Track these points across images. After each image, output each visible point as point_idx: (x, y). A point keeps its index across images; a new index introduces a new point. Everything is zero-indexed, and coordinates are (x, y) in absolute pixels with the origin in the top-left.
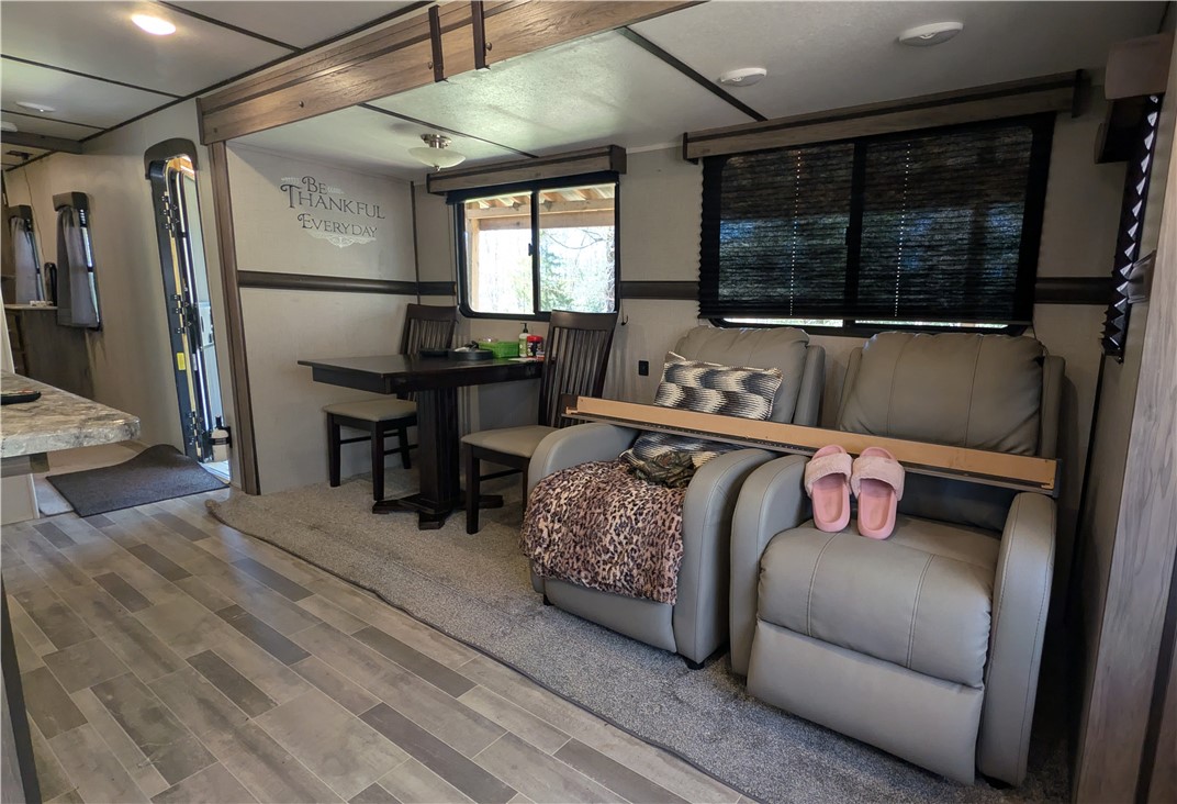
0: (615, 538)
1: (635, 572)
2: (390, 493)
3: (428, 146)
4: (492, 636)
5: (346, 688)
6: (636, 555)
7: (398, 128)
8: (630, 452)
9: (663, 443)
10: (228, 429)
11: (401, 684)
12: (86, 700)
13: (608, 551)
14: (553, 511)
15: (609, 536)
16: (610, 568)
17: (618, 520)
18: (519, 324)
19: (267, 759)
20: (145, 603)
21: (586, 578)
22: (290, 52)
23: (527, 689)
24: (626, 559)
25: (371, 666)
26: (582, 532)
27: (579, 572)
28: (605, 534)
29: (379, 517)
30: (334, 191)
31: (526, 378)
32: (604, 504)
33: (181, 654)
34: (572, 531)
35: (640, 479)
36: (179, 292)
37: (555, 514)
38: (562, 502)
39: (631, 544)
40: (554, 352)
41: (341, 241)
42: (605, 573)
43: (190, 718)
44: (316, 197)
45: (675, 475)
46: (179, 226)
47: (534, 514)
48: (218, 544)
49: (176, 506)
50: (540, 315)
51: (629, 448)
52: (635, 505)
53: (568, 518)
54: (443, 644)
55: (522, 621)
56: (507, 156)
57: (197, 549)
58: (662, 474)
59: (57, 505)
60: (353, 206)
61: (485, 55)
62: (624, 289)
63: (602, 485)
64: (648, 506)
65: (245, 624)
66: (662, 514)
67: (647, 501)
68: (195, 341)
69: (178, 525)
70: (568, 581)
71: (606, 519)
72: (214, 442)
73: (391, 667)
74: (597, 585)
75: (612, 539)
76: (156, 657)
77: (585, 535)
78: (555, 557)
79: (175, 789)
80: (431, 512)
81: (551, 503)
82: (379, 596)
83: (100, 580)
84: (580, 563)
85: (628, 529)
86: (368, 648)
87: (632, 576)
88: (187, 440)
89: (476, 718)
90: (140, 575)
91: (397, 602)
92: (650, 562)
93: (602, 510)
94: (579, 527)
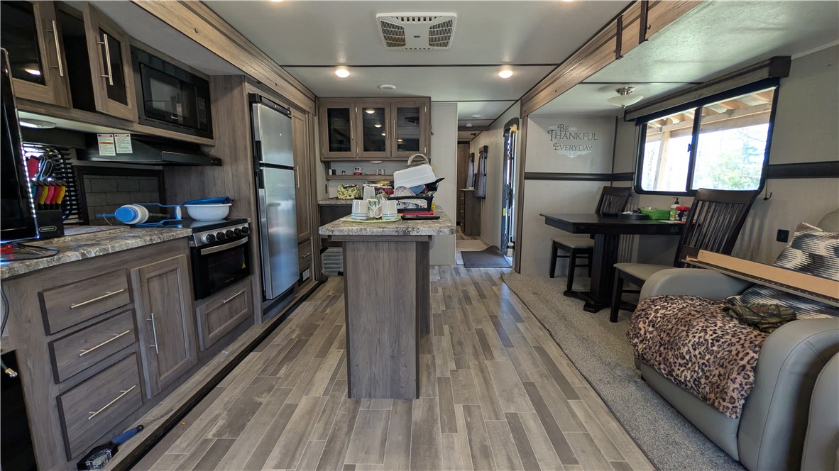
0: (692, 351)
1: (703, 381)
2: (575, 287)
3: (620, 95)
4: (600, 380)
5: (521, 368)
6: (706, 369)
7: (601, 89)
8: (738, 297)
9: (773, 297)
10: (514, 242)
11: (544, 378)
12: (446, 329)
13: (684, 358)
14: (650, 319)
15: (686, 349)
16: (683, 371)
17: (696, 339)
18: (673, 199)
19: (485, 378)
20: (471, 304)
21: (665, 370)
22: (555, 67)
23: (610, 419)
24: (697, 369)
25: (534, 363)
26: (667, 339)
27: (660, 364)
28: (684, 345)
29: (565, 298)
30: (573, 129)
31: (670, 234)
32: (689, 325)
33: (474, 326)
34: (660, 336)
35: (732, 317)
36: (508, 183)
37: (651, 321)
38: (659, 315)
39: (703, 359)
40: (695, 218)
41: (572, 155)
42: (679, 372)
43: (469, 350)
44: (563, 134)
45: (769, 323)
46: (511, 155)
47: (637, 317)
48: (499, 290)
49: (492, 271)
50: (690, 192)
51: (739, 294)
52: (715, 333)
53: (660, 326)
54: (572, 371)
55: (621, 380)
56: (678, 88)
57: (492, 289)
58: (756, 319)
59: (460, 262)
60: (581, 136)
61: (646, 33)
62: (770, 171)
63: (693, 313)
64: (726, 337)
65: (497, 325)
66: (739, 348)
67: (728, 334)
68: (510, 204)
69: (489, 278)
70: (652, 366)
71: (688, 336)
72: (508, 247)
73: (544, 369)
74: (672, 378)
75: (689, 352)
76: (468, 324)
77: (669, 341)
78: (645, 348)
79: (457, 371)
80: (593, 303)
81: (651, 314)
82: (551, 335)
83: (463, 291)
84: (661, 359)
85: (703, 348)
86: (536, 355)
87: (700, 382)
88: (502, 245)
89: (574, 415)
90: (473, 292)
91: (558, 341)
92: (716, 378)
93: (686, 329)
94: (665, 335)
